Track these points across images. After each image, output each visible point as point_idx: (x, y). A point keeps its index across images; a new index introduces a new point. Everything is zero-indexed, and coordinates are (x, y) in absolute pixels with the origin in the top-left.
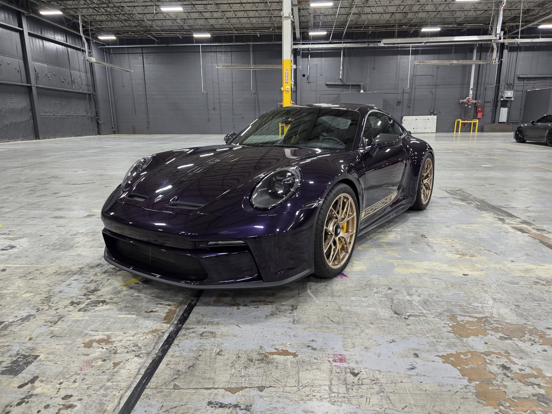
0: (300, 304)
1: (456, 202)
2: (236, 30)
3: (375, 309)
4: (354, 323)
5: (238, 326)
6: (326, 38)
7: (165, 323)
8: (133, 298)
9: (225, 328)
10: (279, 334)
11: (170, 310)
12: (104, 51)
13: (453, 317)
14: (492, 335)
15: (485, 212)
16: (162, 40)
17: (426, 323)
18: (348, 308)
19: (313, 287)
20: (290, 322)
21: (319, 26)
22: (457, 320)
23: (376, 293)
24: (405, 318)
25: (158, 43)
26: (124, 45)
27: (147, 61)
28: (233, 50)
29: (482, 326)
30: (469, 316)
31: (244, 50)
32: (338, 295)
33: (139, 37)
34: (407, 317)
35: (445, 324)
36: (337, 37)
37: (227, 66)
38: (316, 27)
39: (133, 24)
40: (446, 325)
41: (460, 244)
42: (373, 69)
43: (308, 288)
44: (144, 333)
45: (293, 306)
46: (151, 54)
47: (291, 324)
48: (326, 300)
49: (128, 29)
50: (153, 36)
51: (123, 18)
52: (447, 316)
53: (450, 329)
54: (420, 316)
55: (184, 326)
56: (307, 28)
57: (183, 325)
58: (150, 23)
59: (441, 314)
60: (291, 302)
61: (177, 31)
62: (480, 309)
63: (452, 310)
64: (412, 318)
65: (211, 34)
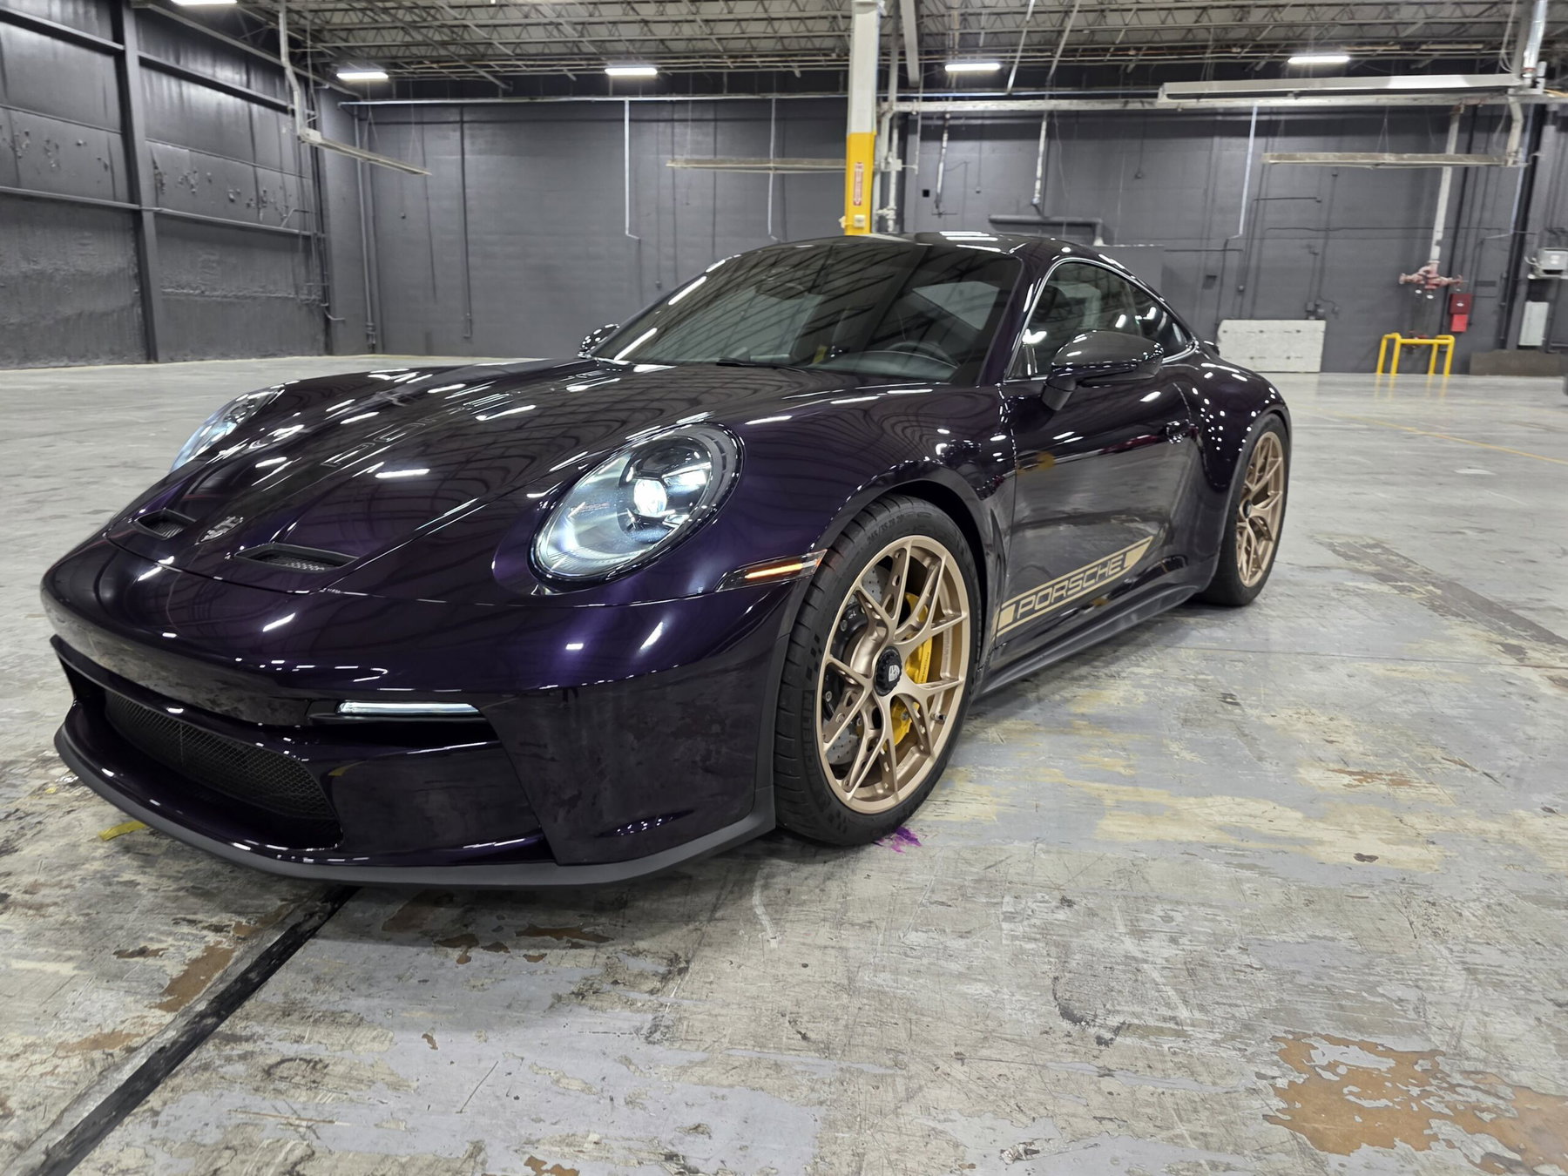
0: (708, 952)
1: (1361, 585)
2: (731, 57)
3: (987, 991)
4: (888, 1051)
5: (430, 1040)
6: (998, 81)
7: (160, 1006)
8: (108, 890)
9: (376, 1046)
10: (576, 1085)
11: (210, 950)
12: (352, 116)
13: (1294, 1050)
14: (1450, 1144)
15: (1457, 620)
16: (520, 85)
17: (1179, 1066)
18: (884, 979)
19: (780, 881)
20: (637, 1031)
21: (977, 45)
22: (1310, 1059)
23: (1010, 917)
24: (1100, 1041)
25: (506, 94)
26: (408, 98)
27: (473, 143)
28: (721, 114)
29: (1412, 1098)
30: (1363, 1046)
31: (754, 115)
32: (862, 918)
33: (454, 77)
34: (1107, 1035)
35: (1260, 1076)
36: (1032, 79)
37: (698, 162)
38: (968, 47)
39: (437, 37)
40: (1261, 1084)
41: (1355, 733)
42: (1137, 177)
43: (759, 883)
44: (62, 1046)
45: (673, 960)
46: (487, 126)
47: (639, 1042)
48: (809, 940)
49: (422, 51)
50: (494, 74)
51: (408, 18)
52: (1274, 1039)
53: (1277, 1103)
54: (1160, 1031)
55: (223, 1027)
56: (943, 51)
57: (222, 1019)
58: (483, 33)
59: (1248, 1027)
60: (673, 940)
61: (560, 57)
62: (1412, 1015)
63: (1297, 1011)
64: (1128, 1041)
65: (658, 69)
